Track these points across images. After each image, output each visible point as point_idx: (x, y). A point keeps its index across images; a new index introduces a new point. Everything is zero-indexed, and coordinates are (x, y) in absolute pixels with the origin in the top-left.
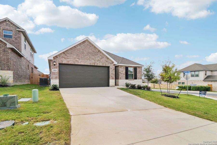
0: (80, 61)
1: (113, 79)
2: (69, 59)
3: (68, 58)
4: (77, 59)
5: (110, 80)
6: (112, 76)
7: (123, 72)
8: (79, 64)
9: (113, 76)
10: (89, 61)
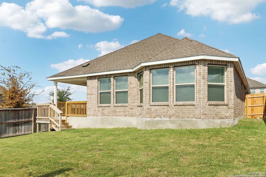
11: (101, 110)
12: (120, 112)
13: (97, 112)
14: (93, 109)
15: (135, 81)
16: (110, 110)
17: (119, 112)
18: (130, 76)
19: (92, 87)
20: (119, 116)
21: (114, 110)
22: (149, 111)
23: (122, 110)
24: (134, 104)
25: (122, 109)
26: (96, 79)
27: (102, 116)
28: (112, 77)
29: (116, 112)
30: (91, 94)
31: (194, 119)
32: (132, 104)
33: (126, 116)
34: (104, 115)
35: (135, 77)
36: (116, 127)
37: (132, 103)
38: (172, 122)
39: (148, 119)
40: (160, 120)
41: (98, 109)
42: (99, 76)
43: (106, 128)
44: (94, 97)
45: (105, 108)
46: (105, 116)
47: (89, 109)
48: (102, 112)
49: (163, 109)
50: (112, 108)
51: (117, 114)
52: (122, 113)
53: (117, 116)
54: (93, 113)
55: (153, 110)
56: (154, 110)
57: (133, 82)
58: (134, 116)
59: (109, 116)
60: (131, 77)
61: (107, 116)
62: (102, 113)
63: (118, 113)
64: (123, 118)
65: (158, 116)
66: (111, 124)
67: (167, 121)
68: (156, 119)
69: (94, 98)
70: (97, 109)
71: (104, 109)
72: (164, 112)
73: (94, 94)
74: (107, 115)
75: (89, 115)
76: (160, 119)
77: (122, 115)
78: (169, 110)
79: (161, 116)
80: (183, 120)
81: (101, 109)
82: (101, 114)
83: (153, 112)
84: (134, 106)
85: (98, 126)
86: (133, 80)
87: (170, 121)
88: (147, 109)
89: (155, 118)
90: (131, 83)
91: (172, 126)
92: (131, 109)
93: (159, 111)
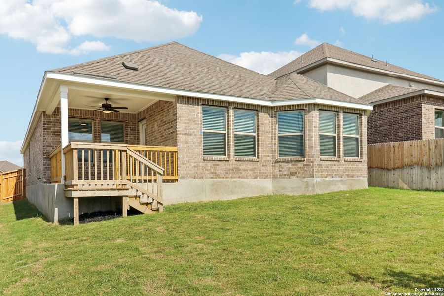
11: (211, 167)
12: (247, 170)
13: (201, 170)
14: (193, 165)
15: (270, 122)
16: (230, 168)
17: (244, 170)
18: (262, 112)
19: (190, 120)
20: (244, 178)
21: (235, 168)
22: (319, 167)
23: (250, 168)
24: (268, 158)
25: (250, 166)
26: (198, 105)
27: (212, 178)
28: (232, 107)
29: (239, 170)
30: (187, 134)
31: (362, 178)
32: (265, 158)
33: (257, 178)
34: (217, 176)
35: (269, 115)
36: (241, 197)
37: (264, 156)
38: (343, 182)
39: (319, 179)
40: (332, 181)
41: (204, 165)
42: (205, 100)
43: (222, 200)
44: (195, 140)
45: (219, 162)
46: (220, 178)
47: (183, 164)
48: (212, 170)
49: (335, 165)
50: (232, 164)
51: (241, 175)
52: (250, 173)
53: (242, 178)
54: (192, 173)
55: (323, 166)
56: (325, 167)
57: (266, 122)
58: (269, 178)
59: (227, 178)
60: (263, 114)
61: (222, 178)
62: (212, 173)
63: (243, 173)
64: (251, 181)
65: (329, 175)
66: (233, 193)
67: (338, 181)
68: (327, 179)
69: (194, 143)
70: (202, 165)
71: (218, 165)
72: (335, 170)
73: (195, 135)
74: (223, 175)
75: (183, 177)
76: (331, 179)
77: (250, 175)
78: (340, 167)
79: (332, 174)
80: (352, 179)
81: (209, 164)
82: (212, 175)
83: (324, 170)
84: (268, 161)
85: (207, 198)
86: (266, 120)
87: (341, 181)
88: (318, 165)
89: (326, 177)
90: (263, 124)
91: (343, 188)
92: (263, 166)
93: (331, 167)
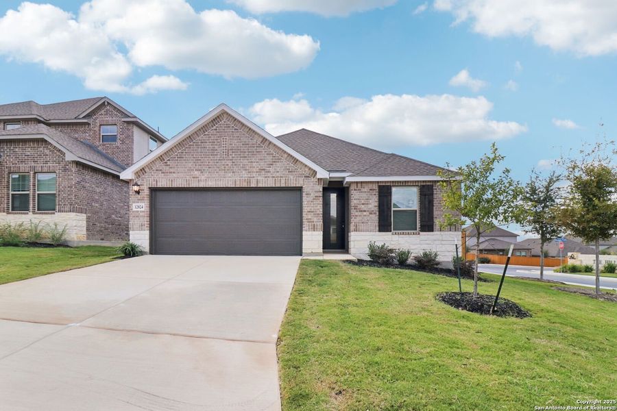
0: (203, 178)
1: (314, 229)
2: (174, 173)
3: (172, 170)
4: (196, 172)
5: (304, 233)
6: (309, 221)
7: (370, 206)
8: (202, 185)
9: (315, 219)
10: (230, 175)
